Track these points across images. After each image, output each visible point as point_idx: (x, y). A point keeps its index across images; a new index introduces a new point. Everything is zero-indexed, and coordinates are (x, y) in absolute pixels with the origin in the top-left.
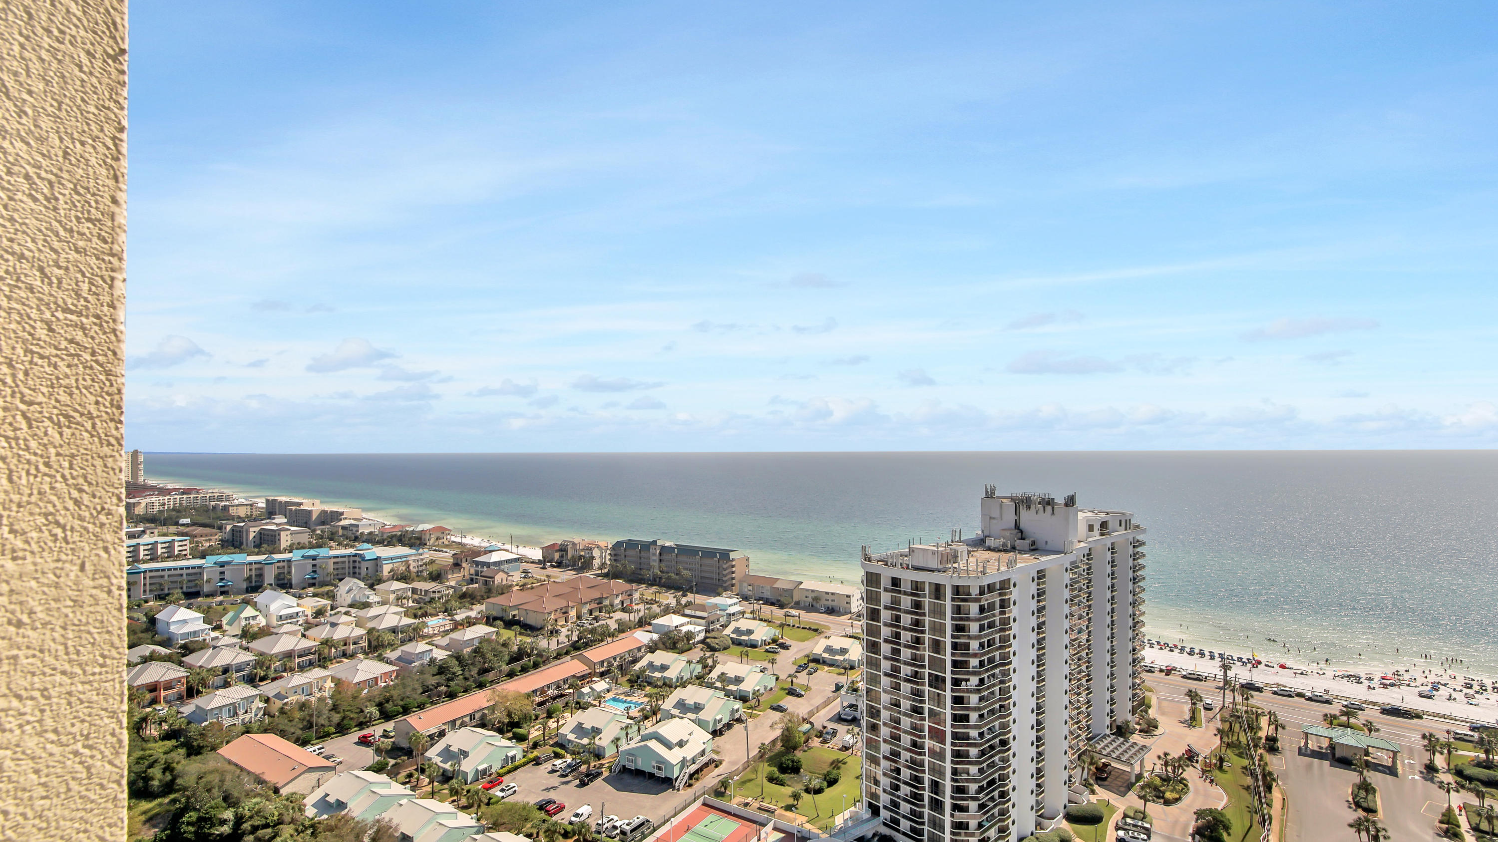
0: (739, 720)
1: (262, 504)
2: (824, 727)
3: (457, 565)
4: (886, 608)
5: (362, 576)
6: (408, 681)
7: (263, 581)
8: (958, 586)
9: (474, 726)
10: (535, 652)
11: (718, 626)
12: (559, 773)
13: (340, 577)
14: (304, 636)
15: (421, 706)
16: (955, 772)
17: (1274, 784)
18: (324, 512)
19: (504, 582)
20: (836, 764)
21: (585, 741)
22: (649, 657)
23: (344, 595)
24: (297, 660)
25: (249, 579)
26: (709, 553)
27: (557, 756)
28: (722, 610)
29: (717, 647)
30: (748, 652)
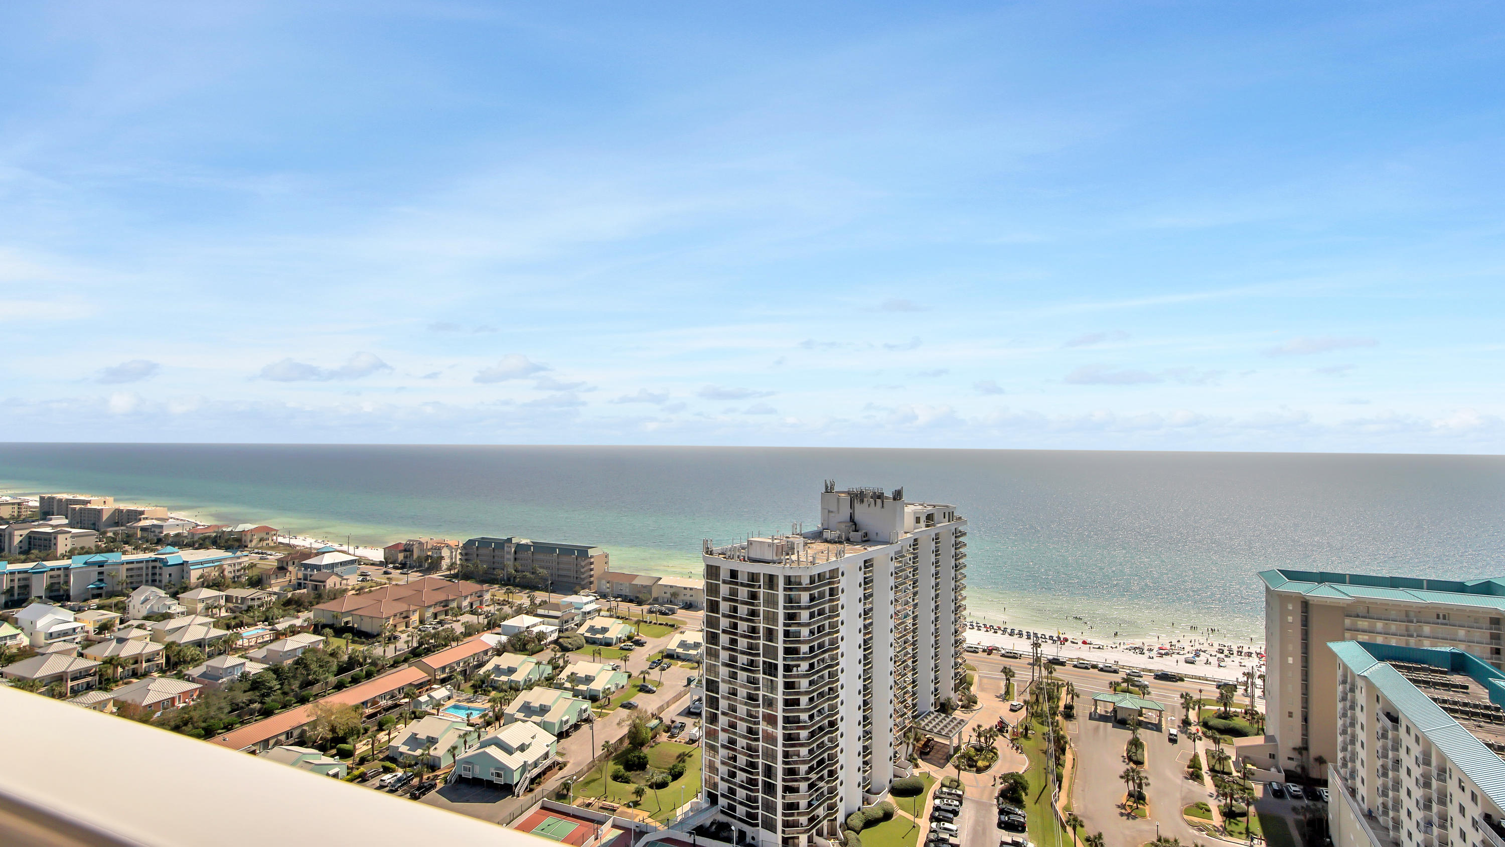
0: (588, 720)
1: (34, 502)
2: (673, 722)
3: (282, 569)
4: (725, 599)
5: (163, 583)
6: (214, 700)
7: (29, 593)
8: (789, 576)
9: (291, 745)
10: (369, 661)
11: (573, 625)
12: (388, 788)
13: (134, 585)
14: (81, 655)
15: (228, 727)
16: (786, 755)
17: (1068, 747)
18: (119, 511)
19: (338, 586)
20: (682, 757)
21: (419, 752)
22: (495, 660)
23: (138, 606)
24: (70, 684)
25: (10, 591)
26: (567, 551)
27: (387, 770)
28: (575, 608)
29: (570, 646)
30: (599, 650)
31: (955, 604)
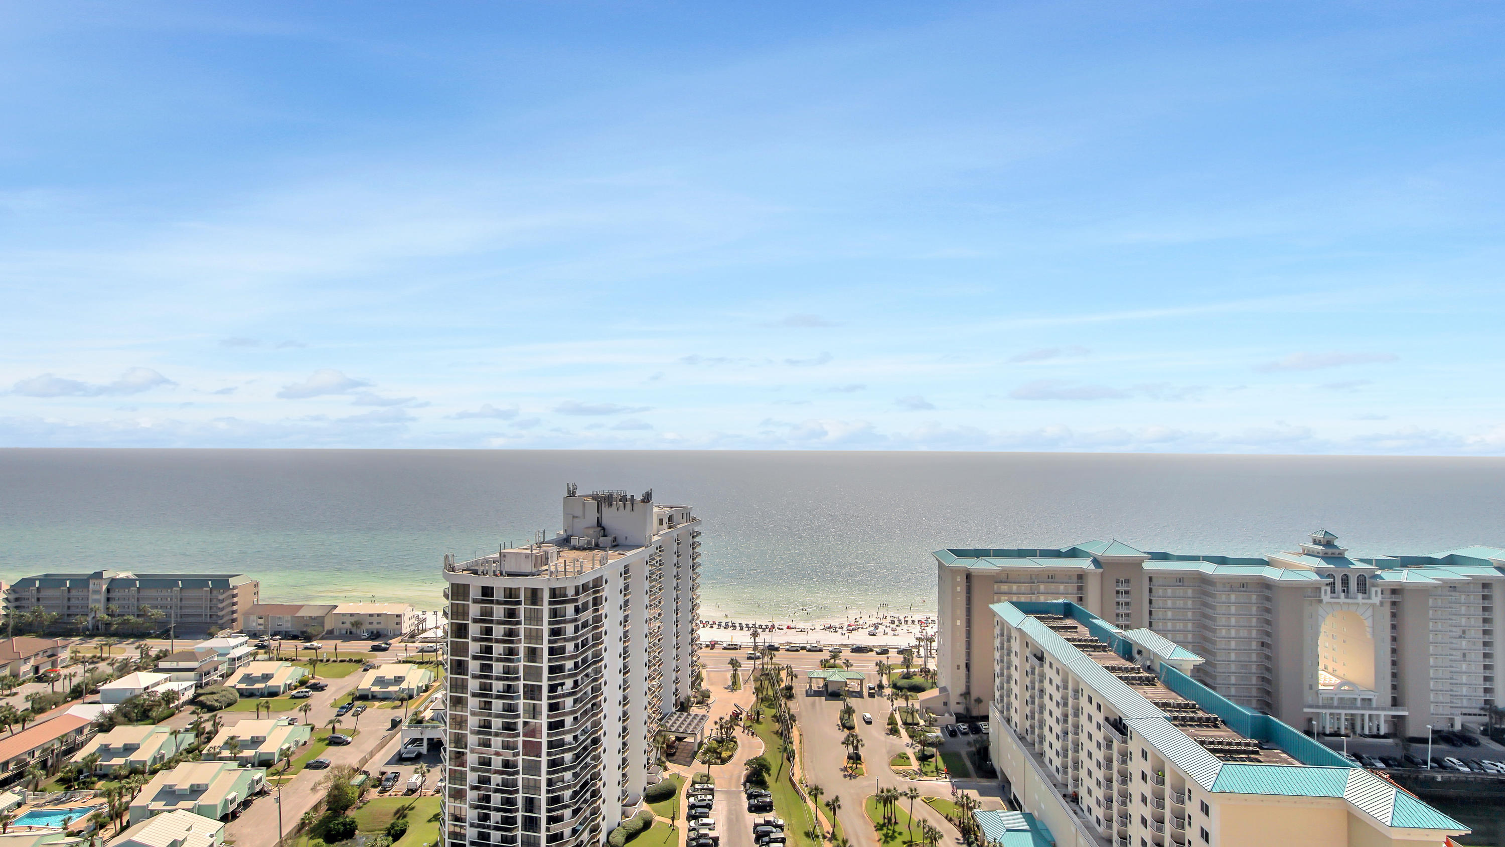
0: (262, 793)
2: (383, 773)
4: (475, 639)
11: (215, 677)
16: (550, 783)
20: (401, 813)
28: (219, 655)
29: (217, 704)
30: (267, 702)
31: (692, 603)
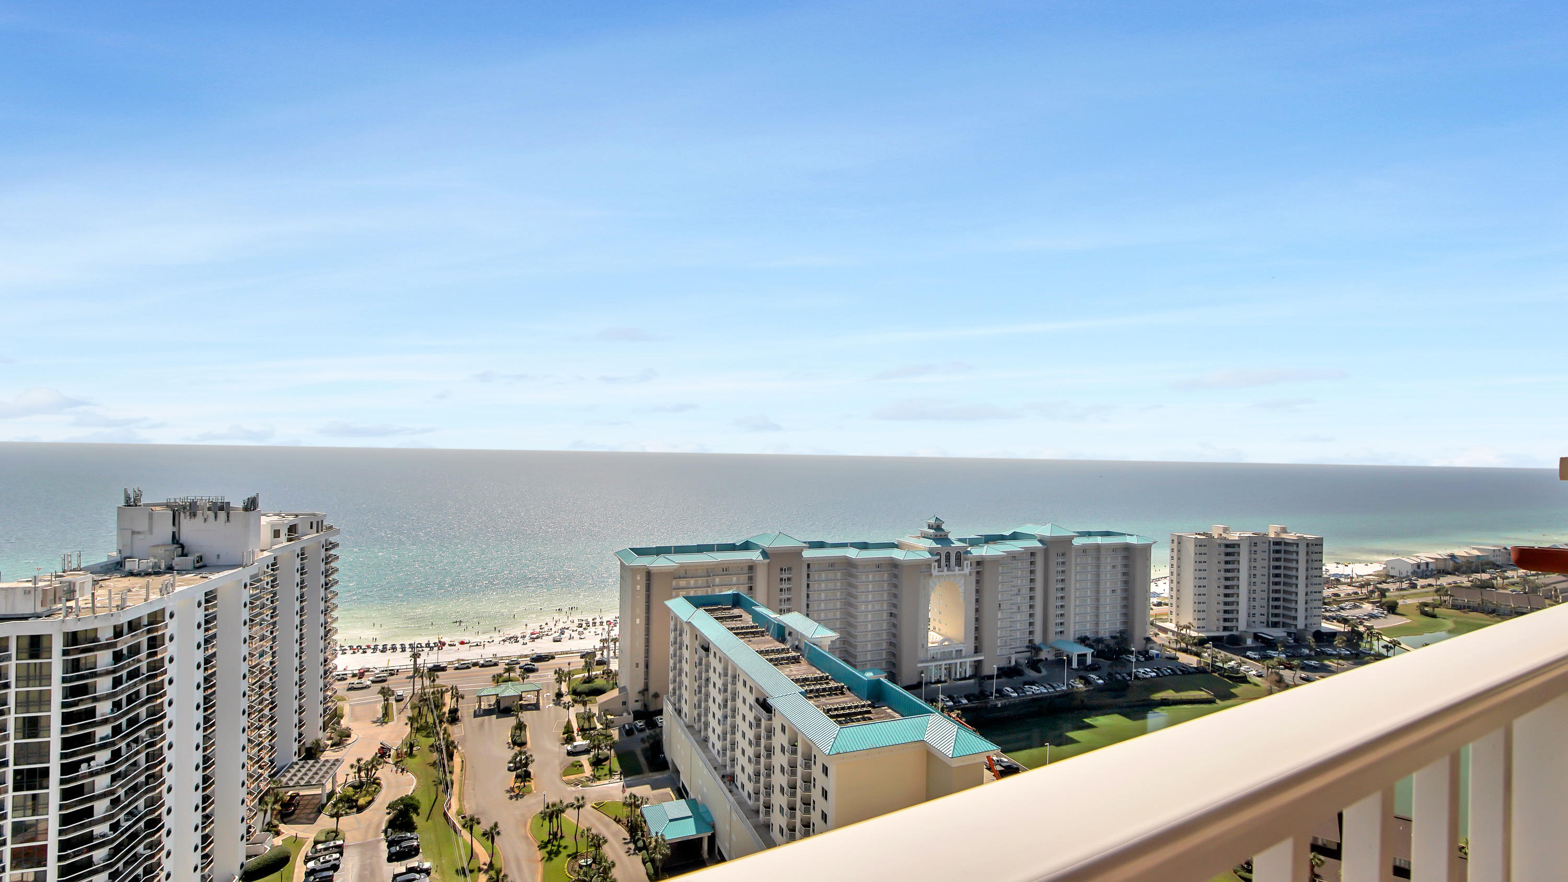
8: (73, 634)
17: (455, 751)
31: (325, 628)
